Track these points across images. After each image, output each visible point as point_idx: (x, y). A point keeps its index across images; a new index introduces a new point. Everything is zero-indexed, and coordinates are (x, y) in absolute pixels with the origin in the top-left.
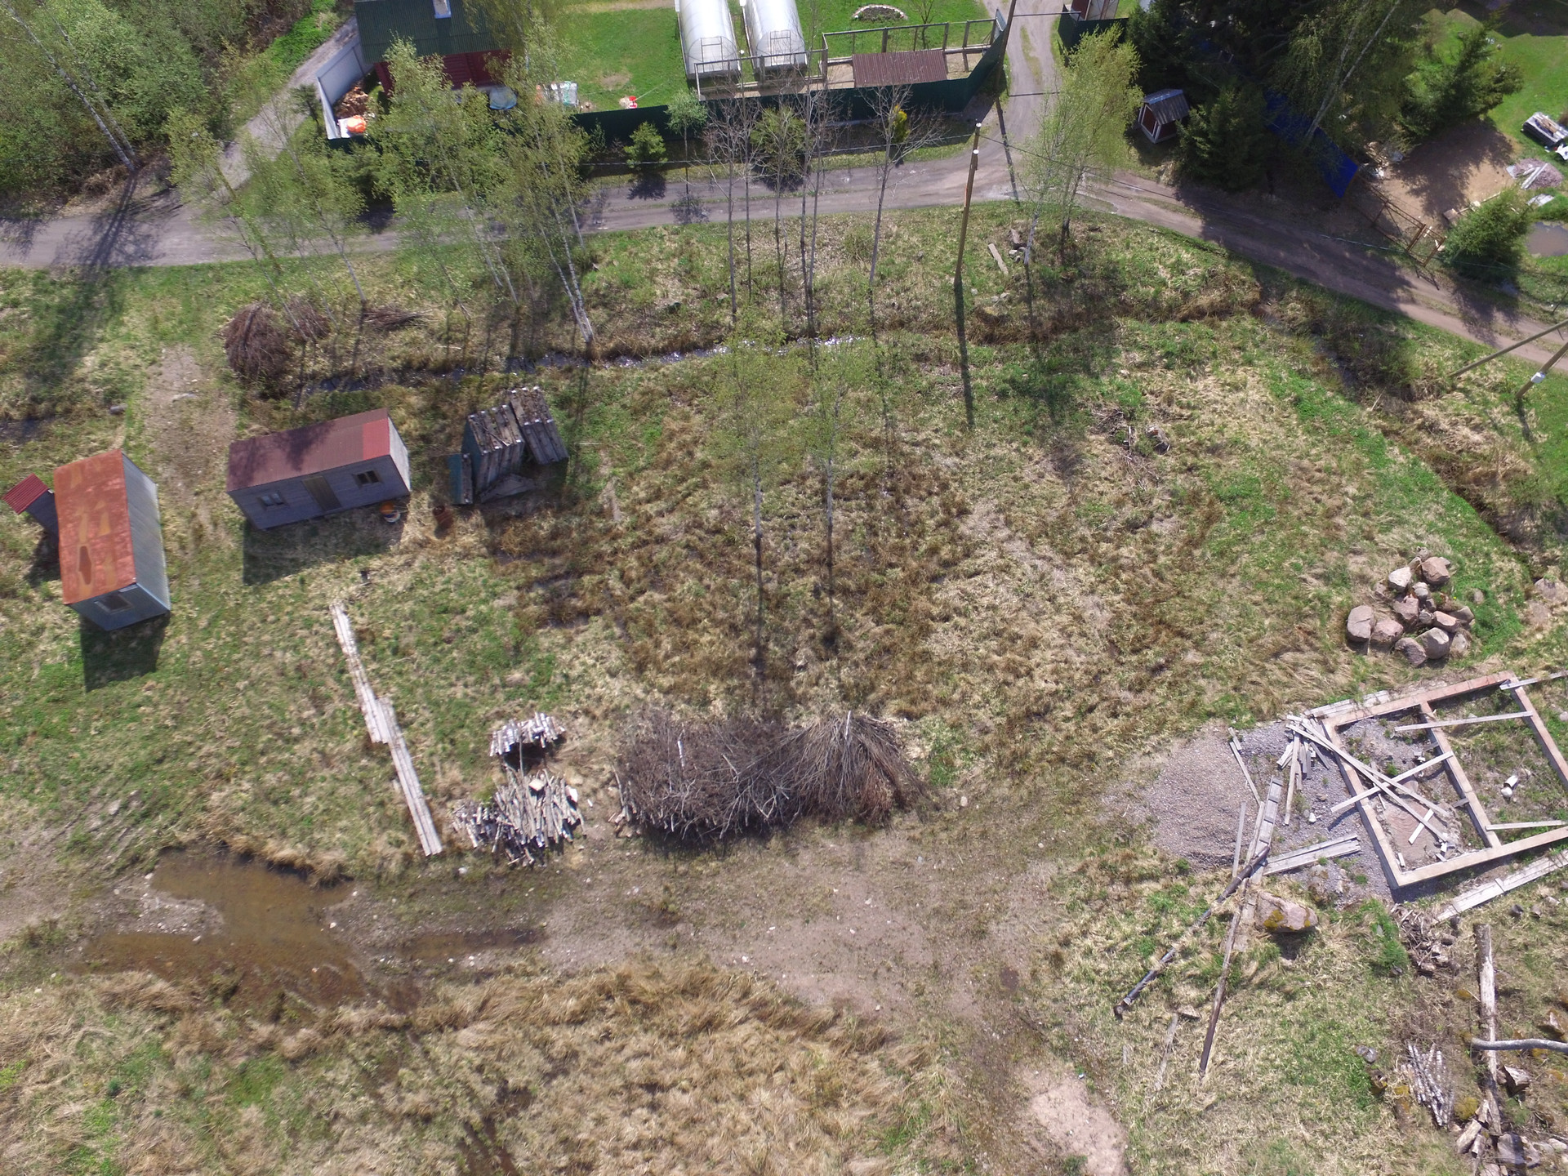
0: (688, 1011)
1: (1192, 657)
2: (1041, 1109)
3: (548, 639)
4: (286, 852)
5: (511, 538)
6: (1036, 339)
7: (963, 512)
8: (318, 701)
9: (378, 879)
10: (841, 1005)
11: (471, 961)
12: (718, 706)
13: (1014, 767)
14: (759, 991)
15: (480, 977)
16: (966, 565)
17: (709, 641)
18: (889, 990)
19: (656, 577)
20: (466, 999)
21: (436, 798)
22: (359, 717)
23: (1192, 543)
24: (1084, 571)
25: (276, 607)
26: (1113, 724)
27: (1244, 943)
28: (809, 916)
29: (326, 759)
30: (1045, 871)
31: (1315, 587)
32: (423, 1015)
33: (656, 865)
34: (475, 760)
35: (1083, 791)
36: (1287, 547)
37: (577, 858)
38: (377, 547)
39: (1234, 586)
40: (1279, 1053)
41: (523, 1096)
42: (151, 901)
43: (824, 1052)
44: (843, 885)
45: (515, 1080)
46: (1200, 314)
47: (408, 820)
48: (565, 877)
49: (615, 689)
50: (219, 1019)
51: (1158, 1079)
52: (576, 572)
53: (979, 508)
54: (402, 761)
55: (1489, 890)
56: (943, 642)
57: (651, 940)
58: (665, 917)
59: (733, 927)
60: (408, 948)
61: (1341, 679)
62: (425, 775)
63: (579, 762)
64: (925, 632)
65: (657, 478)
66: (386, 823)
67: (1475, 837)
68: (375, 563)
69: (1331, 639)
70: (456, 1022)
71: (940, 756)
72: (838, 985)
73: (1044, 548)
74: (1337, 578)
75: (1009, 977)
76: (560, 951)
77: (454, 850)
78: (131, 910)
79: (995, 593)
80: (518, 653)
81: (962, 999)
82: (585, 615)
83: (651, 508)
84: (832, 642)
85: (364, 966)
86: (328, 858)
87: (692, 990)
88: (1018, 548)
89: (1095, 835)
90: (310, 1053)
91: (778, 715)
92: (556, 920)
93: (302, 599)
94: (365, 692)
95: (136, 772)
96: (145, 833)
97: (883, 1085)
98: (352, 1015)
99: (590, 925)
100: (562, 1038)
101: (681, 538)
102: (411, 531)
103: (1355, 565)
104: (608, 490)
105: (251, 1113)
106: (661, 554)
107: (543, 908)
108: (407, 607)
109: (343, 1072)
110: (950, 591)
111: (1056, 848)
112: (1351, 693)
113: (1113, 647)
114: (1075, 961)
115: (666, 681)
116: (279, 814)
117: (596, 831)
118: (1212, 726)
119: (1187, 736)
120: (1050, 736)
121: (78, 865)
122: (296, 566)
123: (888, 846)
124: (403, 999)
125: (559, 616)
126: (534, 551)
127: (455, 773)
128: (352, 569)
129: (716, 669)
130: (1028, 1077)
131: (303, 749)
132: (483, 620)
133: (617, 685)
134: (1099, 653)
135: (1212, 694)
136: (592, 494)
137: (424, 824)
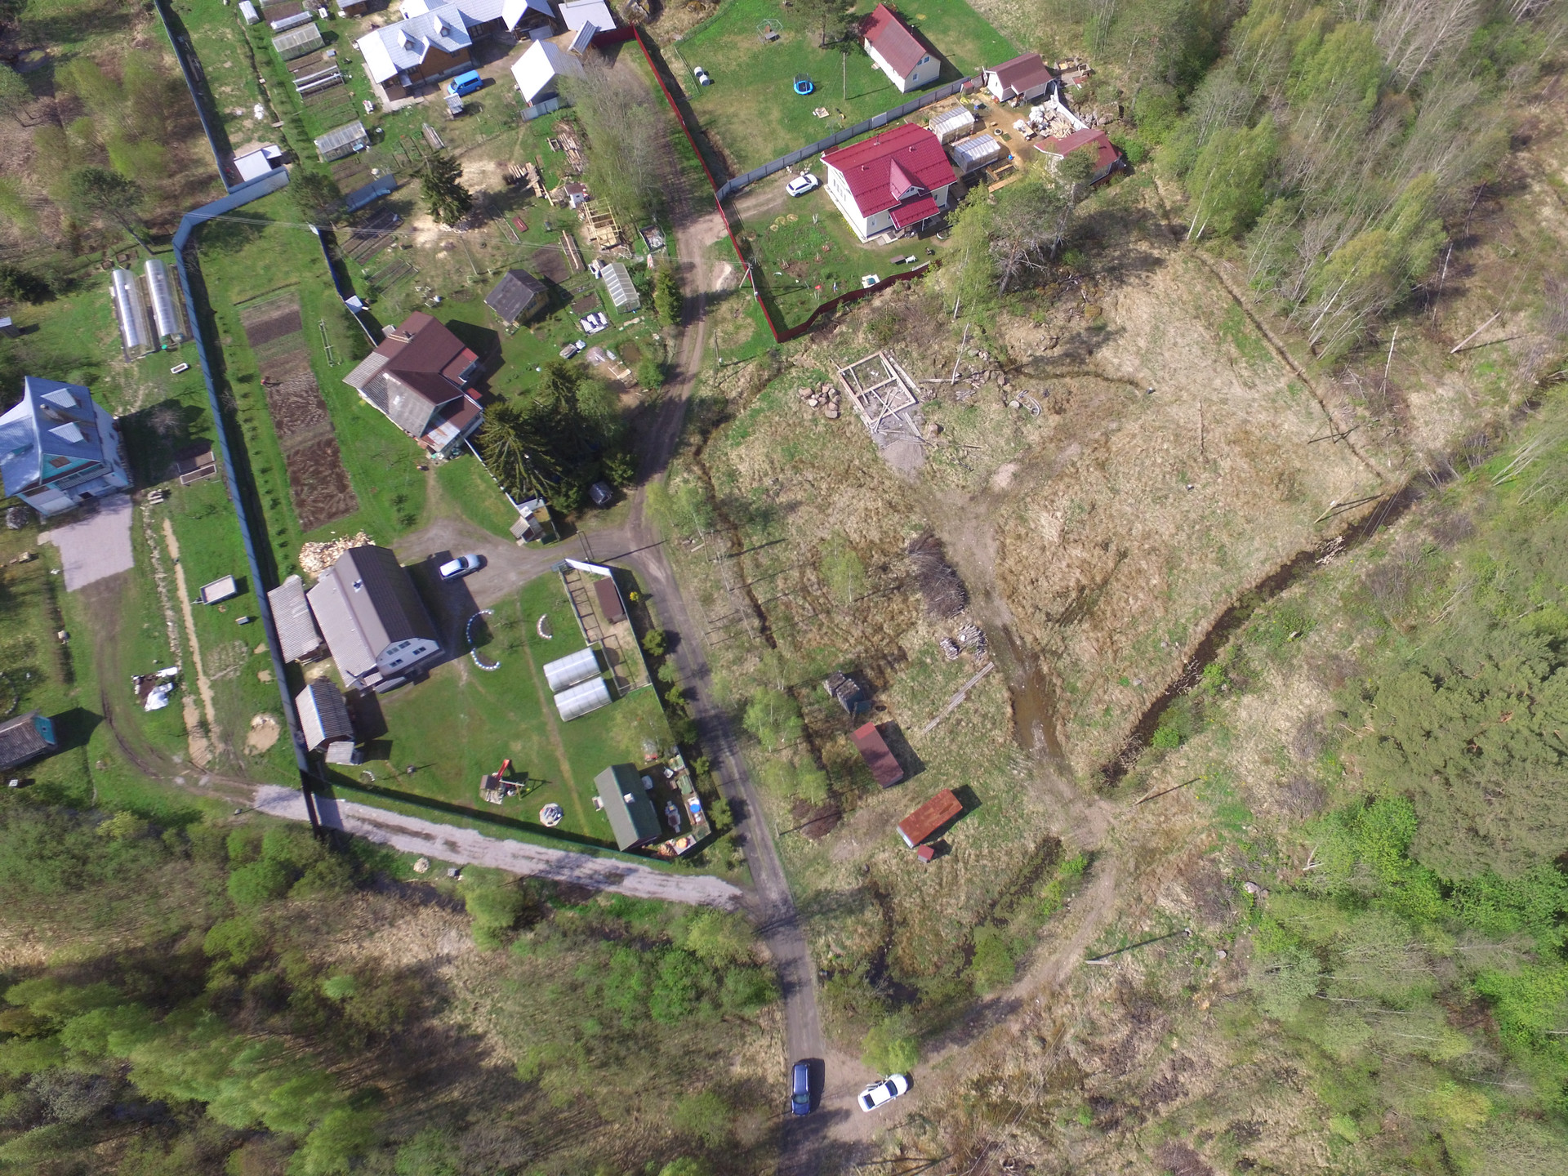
0: (1010, 577)
1: (857, 462)
2: (1004, 484)
3: (911, 656)
4: (1009, 710)
5: (879, 683)
6: (735, 527)
7: (822, 539)
8: (959, 722)
9: (1007, 679)
10: (994, 540)
11: (1018, 643)
12: (919, 596)
13: (910, 508)
14: (998, 561)
15: (1022, 638)
16: (843, 534)
17: (895, 606)
18: (986, 528)
19: (879, 629)
20: (1029, 639)
21: (976, 669)
22: (959, 706)
23: (813, 466)
24: (836, 497)
25: (930, 754)
26: (887, 483)
27: (943, 439)
28: (973, 554)
29: (976, 711)
30: (939, 495)
31: (821, 428)
32: (1038, 648)
33: (973, 600)
34: (960, 663)
35: (911, 487)
36: (807, 437)
37: (979, 623)
38: (896, 728)
39: (827, 453)
40: (970, 430)
41: (1048, 614)
42: (1038, 745)
43: (1008, 541)
44: (961, 547)
45: (1044, 618)
46: (706, 472)
47: (987, 676)
48: (985, 623)
49: (922, 629)
50: (1061, 705)
51: (986, 458)
52: (884, 657)
53: (820, 534)
54: (969, 686)
55: (908, 380)
56: (875, 535)
57: (995, 595)
58: (988, 594)
59: (983, 573)
60: (1022, 662)
61: (852, 419)
62: (970, 676)
63: (950, 631)
64: (872, 542)
65: (839, 643)
66: (989, 683)
67: (894, 383)
68: (903, 727)
69: (838, 423)
70: (1036, 639)
71: (915, 528)
72: (989, 541)
73: (830, 511)
74: (815, 421)
75: (972, 499)
76: (1006, 618)
77: (990, 658)
78: (1042, 750)
79: (852, 524)
80: (922, 664)
81: (982, 509)
82: (900, 648)
83: (852, 641)
84: (885, 568)
85: (1031, 671)
86: (1006, 694)
87: (1004, 579)
88: (832, 520)
89: (924, 482)
90: (1059, 675)
91: (916, 578)
92: (999, 623)
93: (924, 747)
94: (950, 708)
95: (1002, 771)
96: (1020, 758)
97: (1012, 523)
98: (1045, 669)
99: (997, 613)
100: (1030, 610)
101: (860, 627)
102: (887, 719)
103: (808, 416)
104: (850, 656)
105: (1079, 685)
106: (869, 631)
107: (997, 628)
108: (916, 707)
109: (1060, 664)
110: (855, 537)
111: (931, 493)
112: (858, 416)
113: (860, 486)
114: (962, 483)
115: (914, 614)
116: (998, 717)
117: (969, 620)
118: (879, 454)
119: (885, 461)
120: (896, 499)
121: (1035, 772)
122: (913, 755)
123: (946, 537)
124: (1035, 657)
125: (902, 656)
126: (881, 672)
127: (967, 667)
128: (908, 734)
129: (905, 600)
130: (996, 489)
131: (976, 719)
132: (913, 679)
133: (920, 628)
134: (863, 490)
135: (867, 456)
136: (852, 662)
137: (985, 670)
